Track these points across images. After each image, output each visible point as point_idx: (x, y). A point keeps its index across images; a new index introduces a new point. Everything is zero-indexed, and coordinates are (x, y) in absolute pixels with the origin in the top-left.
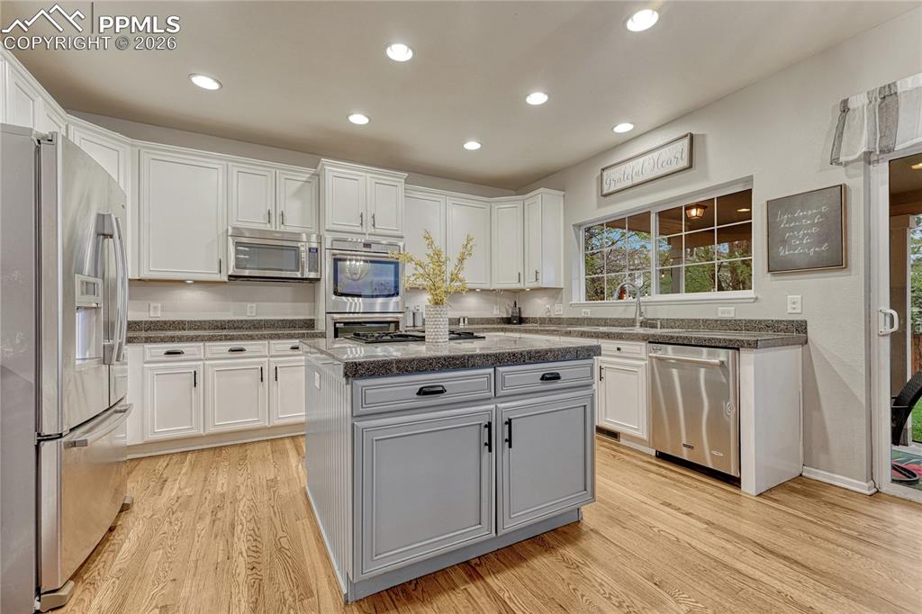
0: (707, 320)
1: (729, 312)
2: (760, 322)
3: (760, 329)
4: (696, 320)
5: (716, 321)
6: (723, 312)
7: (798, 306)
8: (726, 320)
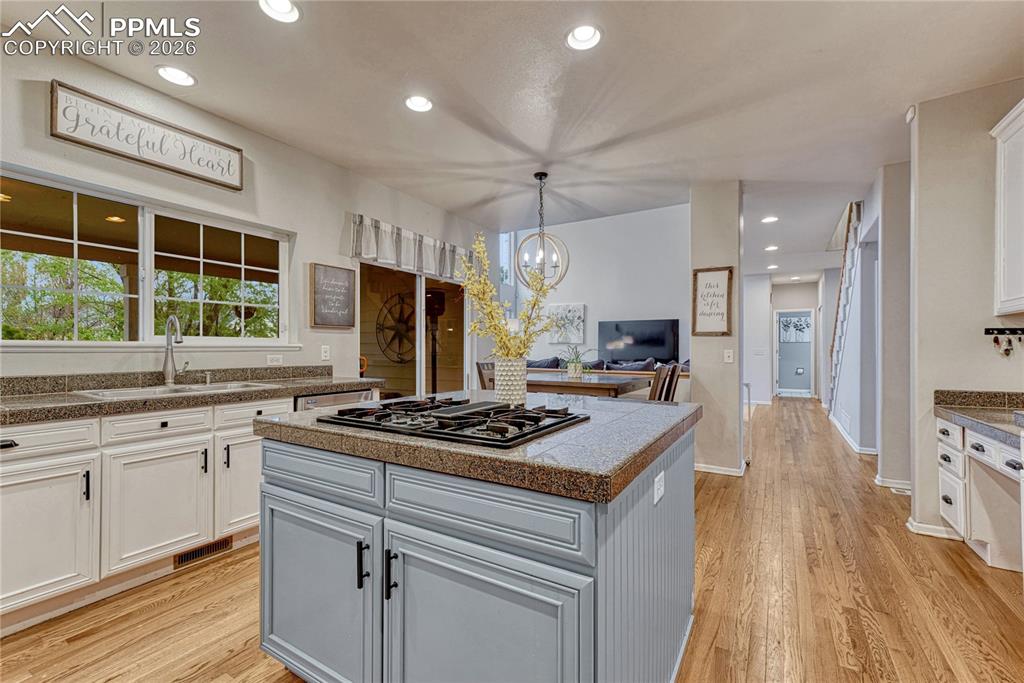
0: (256, 369)
1: (277, 360)
2: (304, 368)
3: (304, 375)
4: (243, 370)
5: (266, 369)
6: (272, 361)
7: (328, 354)
8: (276, 369)
